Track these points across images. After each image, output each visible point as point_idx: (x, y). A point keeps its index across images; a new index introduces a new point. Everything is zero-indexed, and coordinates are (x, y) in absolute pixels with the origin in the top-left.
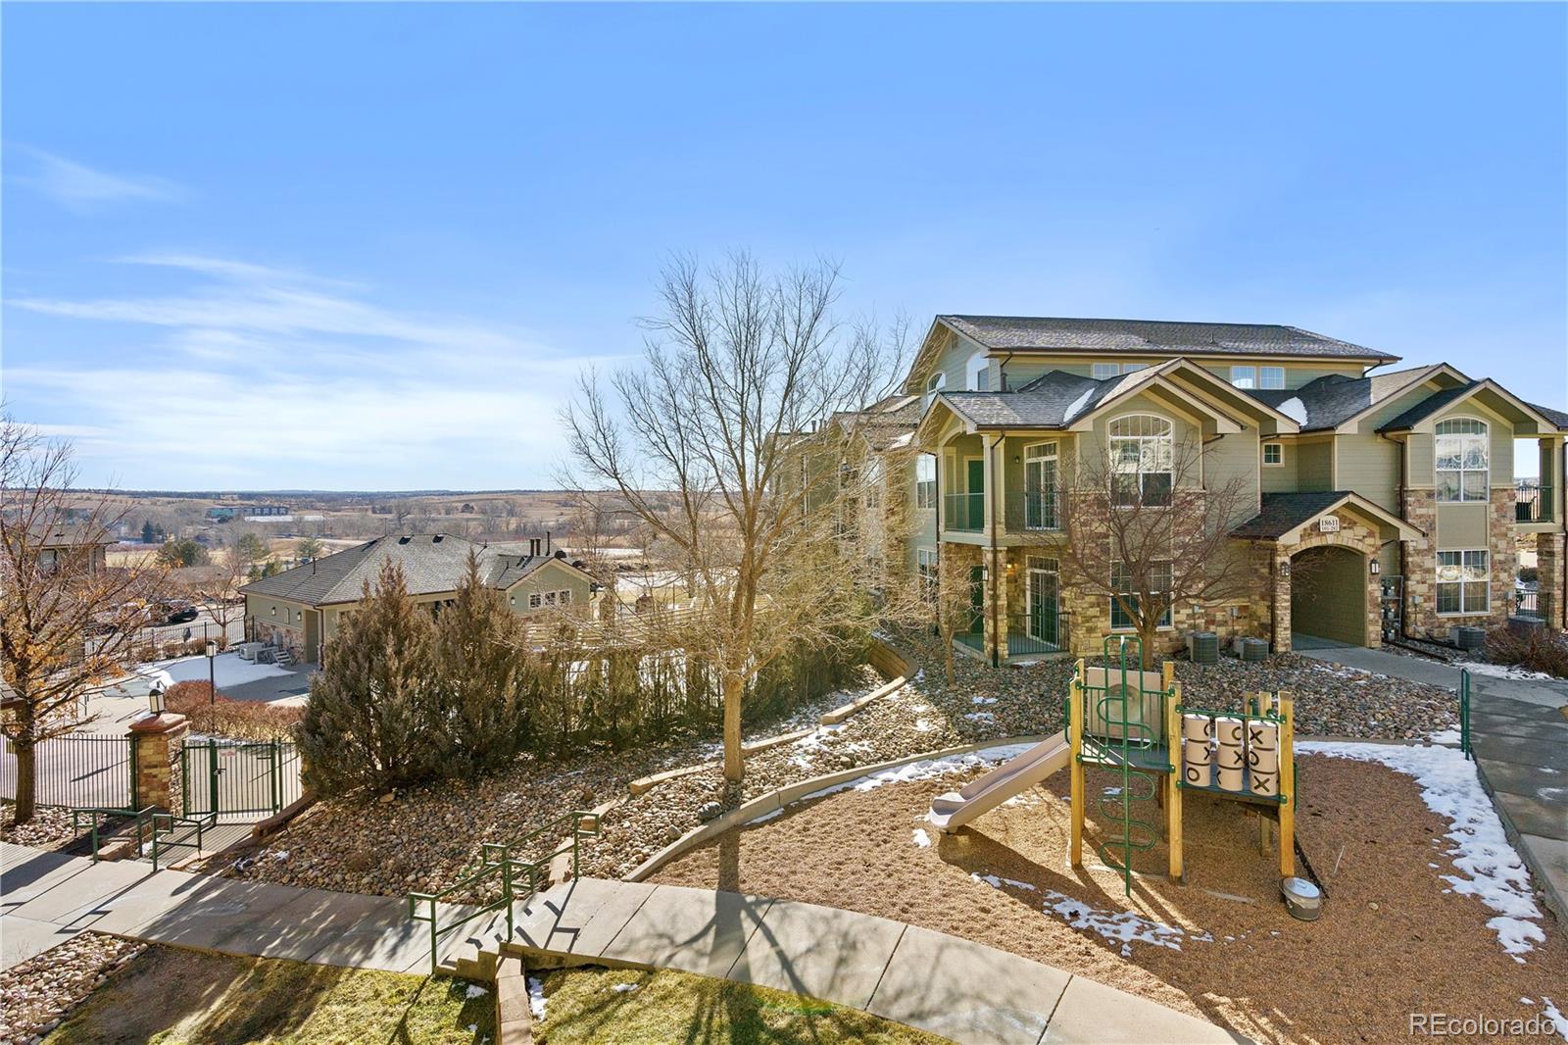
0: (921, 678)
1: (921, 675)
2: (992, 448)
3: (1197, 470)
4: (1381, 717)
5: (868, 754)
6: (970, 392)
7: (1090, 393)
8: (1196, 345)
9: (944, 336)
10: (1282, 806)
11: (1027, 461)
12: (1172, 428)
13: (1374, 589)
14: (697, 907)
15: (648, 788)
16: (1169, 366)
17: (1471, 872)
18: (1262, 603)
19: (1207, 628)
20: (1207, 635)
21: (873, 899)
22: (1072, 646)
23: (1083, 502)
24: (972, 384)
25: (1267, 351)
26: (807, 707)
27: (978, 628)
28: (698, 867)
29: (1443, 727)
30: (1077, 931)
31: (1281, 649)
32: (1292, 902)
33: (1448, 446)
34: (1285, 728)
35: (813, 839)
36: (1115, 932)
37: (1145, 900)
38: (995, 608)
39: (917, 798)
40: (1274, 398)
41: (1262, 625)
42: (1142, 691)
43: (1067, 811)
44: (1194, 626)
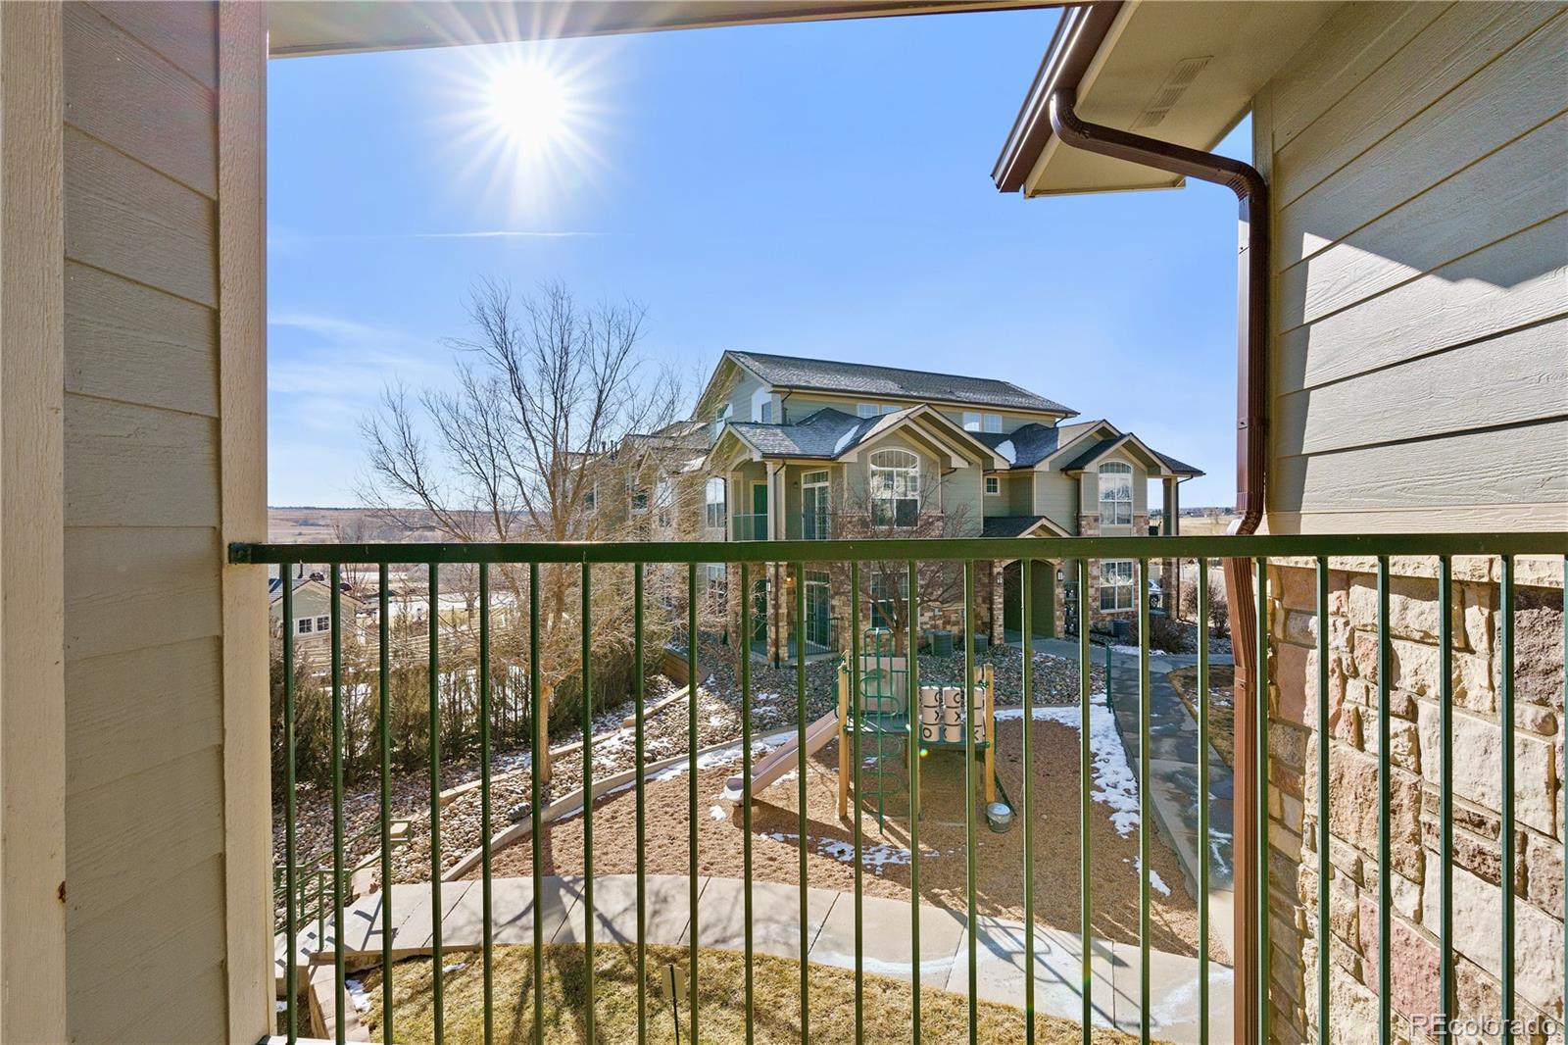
0: (712, 682)
1: (712, 679)
2: (775, 474)
3: (937, 497)
4: (1058, 687)
5: (668, 749)
6: (756, 423)
7: (856, 428)
8: (938, 393)
9: (730, 368)
10: (987, 750)
11: (804, 486)
12: (918, 463)
13: (1060, 592)
14: (517, 893)
15: (453, 799)
16: (916, 410)
17: (1104, 786)
18: (984, 606)
19: (944, 628)
20: (944, 633)
21: (678, 864)
22: (840, 647)
23: (850, 522)
24: (756, 416)
25: (989, 401)
26: (604, 717)
27: (762, 635)
28: (512, 861)
29: (1098, 691)
30: (843, 863)
31: (997, 642)
32: (993, 821)
33: (1109, 482)
34: (988, 692)
35: (621, 825)
36: (871, 859)
37: (893, 835)
38: (777, 615)
39: (712, 781)
40: (993, 440)
41: (983, 623)
42: (892, 671)
43: (836, 778)
44: (935, 627)
